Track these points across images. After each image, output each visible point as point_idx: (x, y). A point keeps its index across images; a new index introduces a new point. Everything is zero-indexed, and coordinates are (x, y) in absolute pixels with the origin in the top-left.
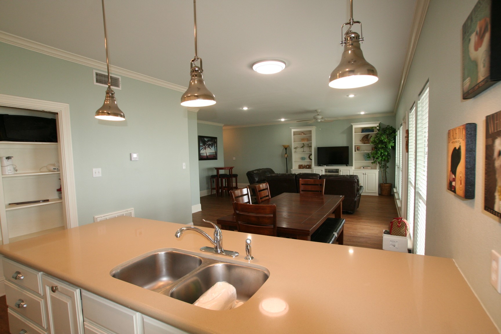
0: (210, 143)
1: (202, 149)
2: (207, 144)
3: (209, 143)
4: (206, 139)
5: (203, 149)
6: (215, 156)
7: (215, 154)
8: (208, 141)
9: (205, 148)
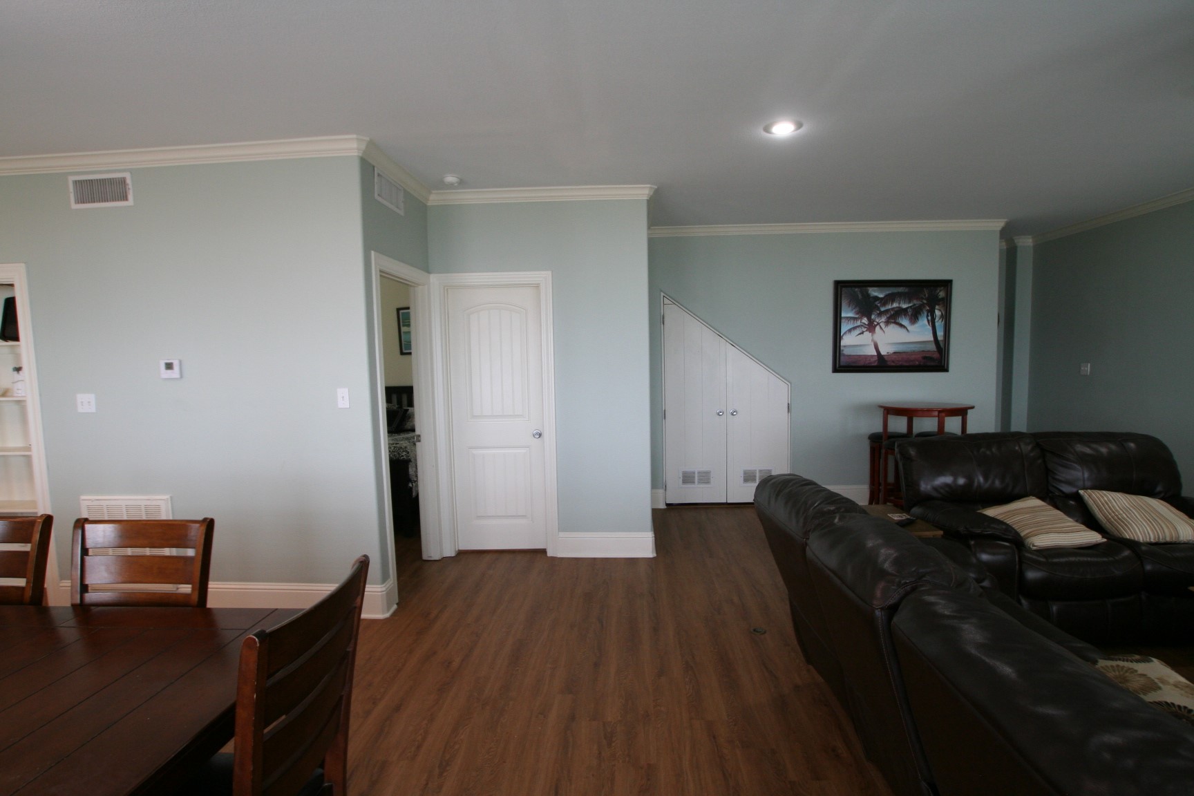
0: (904, 306)
1: (850, 331)
2: (883, 309)
3: (895, 305)
4: (875, 292)
5: (858, 331)
6: (936, 355)
7: (933, 347)
8: (890, 298)
9: (871, 327)
